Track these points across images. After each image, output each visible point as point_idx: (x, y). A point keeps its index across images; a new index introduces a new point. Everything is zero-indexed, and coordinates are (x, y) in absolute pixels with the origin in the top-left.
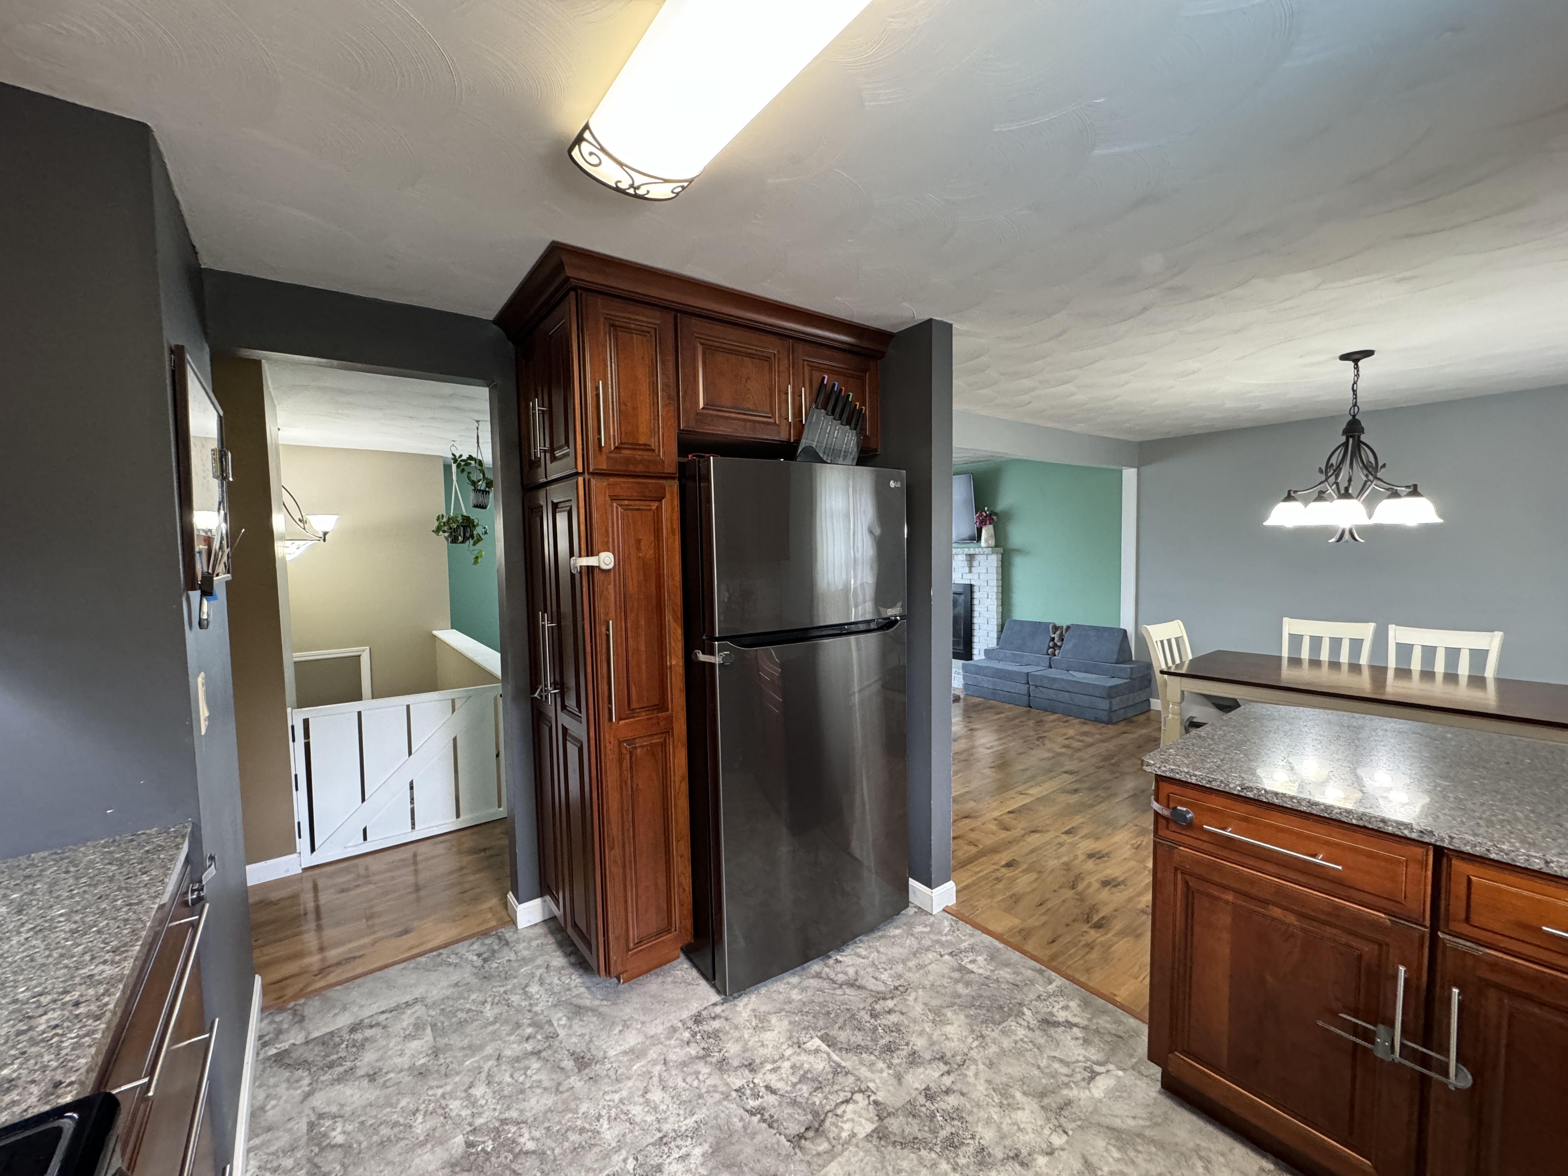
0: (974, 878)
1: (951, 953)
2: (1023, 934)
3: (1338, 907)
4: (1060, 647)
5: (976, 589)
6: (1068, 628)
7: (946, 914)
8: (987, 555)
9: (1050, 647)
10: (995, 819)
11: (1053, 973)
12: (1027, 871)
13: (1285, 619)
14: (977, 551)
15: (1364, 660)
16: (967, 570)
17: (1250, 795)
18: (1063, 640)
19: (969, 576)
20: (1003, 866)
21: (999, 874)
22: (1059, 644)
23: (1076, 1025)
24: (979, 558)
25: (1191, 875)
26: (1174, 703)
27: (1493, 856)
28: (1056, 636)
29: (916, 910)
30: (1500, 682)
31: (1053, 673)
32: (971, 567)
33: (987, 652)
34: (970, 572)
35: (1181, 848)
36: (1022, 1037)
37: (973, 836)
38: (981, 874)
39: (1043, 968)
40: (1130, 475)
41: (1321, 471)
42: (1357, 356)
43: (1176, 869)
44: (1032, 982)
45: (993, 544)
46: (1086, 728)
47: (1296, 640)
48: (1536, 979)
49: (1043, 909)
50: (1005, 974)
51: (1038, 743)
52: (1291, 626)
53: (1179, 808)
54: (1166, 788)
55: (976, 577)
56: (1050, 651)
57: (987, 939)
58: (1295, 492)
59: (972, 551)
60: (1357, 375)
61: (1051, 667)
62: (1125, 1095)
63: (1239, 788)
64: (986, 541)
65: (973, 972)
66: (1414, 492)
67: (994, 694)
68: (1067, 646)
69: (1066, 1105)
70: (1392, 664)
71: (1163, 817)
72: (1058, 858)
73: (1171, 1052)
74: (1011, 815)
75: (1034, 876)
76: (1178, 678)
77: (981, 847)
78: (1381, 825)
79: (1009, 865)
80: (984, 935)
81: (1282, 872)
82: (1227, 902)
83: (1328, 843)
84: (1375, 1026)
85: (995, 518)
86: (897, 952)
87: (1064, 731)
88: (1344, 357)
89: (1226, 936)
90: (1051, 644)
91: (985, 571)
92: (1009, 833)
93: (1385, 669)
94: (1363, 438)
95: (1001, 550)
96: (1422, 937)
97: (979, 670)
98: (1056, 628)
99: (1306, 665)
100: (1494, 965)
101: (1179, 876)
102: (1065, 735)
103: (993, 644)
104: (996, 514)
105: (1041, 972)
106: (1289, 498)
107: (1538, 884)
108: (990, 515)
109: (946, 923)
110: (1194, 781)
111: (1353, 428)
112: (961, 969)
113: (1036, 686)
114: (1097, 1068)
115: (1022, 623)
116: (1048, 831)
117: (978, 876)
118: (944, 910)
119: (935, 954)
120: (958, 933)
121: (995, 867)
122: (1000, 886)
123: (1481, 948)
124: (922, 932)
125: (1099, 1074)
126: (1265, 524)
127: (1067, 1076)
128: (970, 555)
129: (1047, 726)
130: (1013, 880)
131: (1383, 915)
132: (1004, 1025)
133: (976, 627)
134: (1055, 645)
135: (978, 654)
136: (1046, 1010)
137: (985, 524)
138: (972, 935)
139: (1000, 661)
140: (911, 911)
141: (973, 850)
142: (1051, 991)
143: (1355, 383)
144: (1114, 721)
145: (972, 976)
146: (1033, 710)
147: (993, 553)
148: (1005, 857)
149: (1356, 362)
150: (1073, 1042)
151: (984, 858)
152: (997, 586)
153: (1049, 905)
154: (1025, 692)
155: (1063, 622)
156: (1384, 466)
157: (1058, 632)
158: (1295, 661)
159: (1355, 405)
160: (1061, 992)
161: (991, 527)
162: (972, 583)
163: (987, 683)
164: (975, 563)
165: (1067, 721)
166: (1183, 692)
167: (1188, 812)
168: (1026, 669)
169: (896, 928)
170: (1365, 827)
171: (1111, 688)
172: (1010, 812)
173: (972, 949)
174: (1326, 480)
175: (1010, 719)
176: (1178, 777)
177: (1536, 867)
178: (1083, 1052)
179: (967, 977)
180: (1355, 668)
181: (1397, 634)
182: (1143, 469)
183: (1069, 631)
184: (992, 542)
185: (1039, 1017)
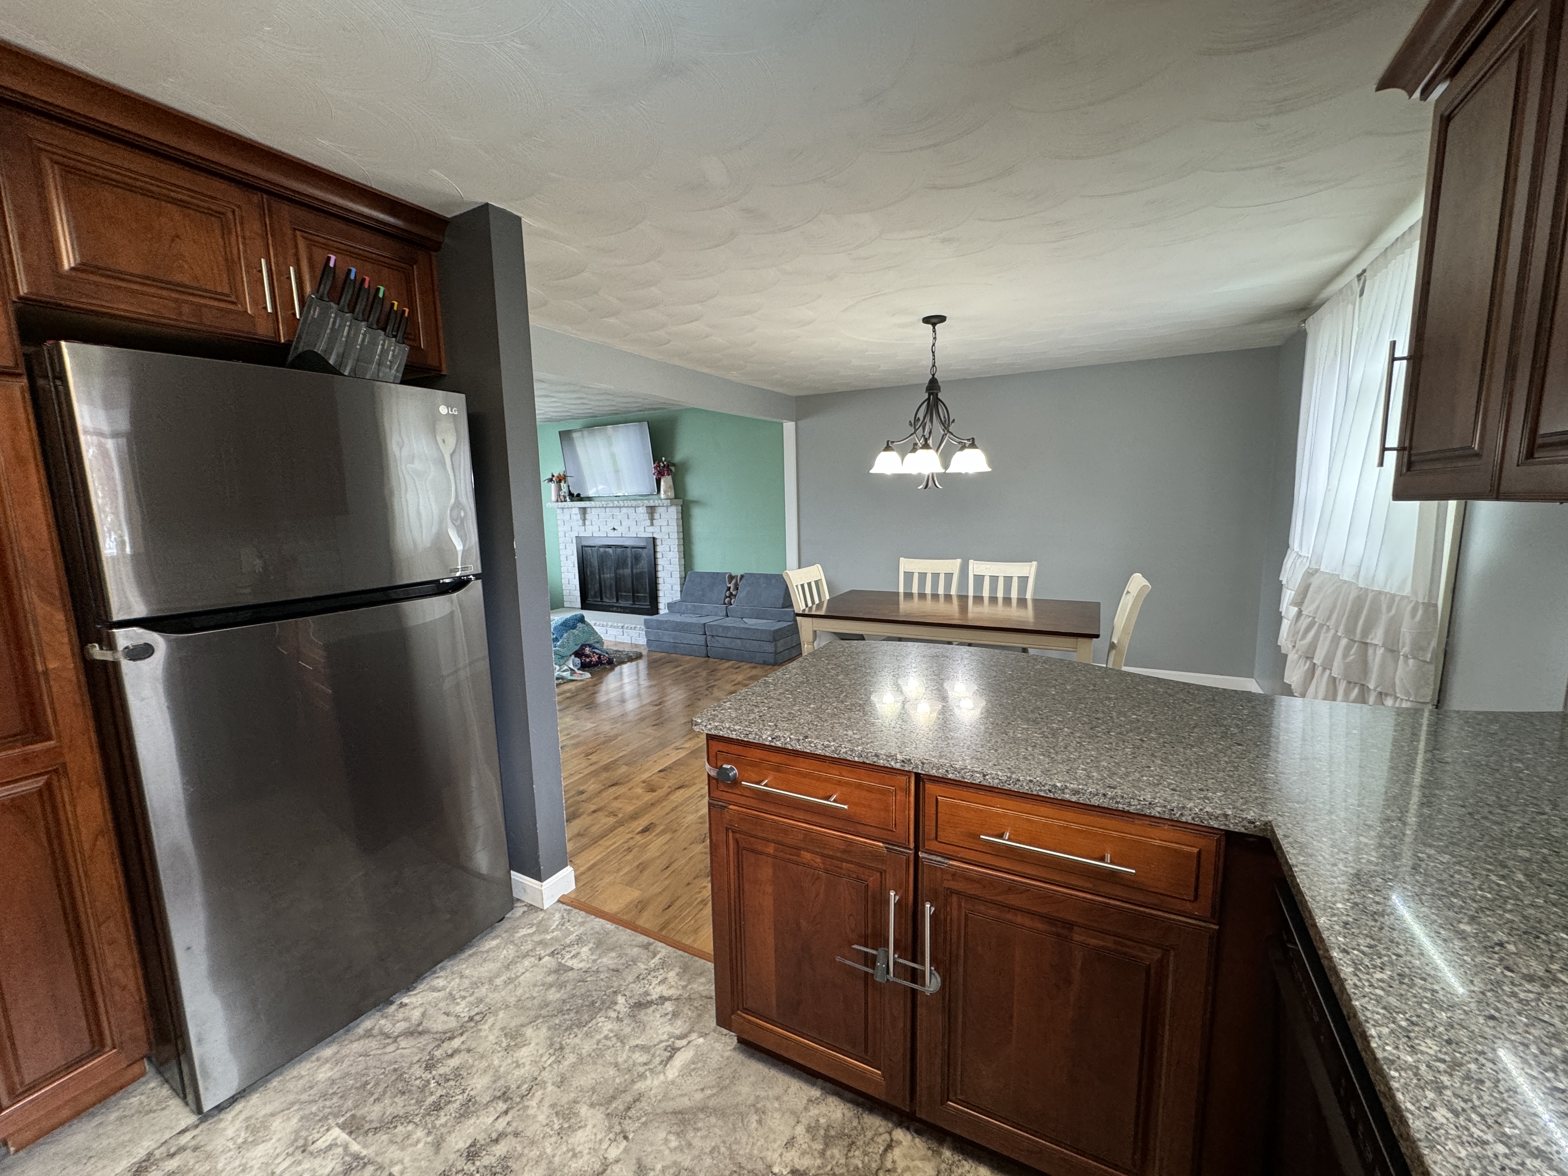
0: (604, 854)
1: (553, 952)
2: (639, 907)
3: (851, 843)
4: (735, 596)
5: (658, 542)
6: (742, 576)
7: (561, 905)
8: (667, 507)
9: (726, 597)
10: (644, 782)
11: (660, 944)
12: (663, 832)
13: (902, 559)
14: (657, 503)
15: (953, 592)
16: (648, 522)
17: (779, 744)
18: (737, 589)
19: (651, 529)
20: (639, 833)
21: (632, 843)
22: (734, 593)
23: (669, 999)
24: (660, 510)
25: (740, 832)
26: (808, 643)
27: (950, 776)
28: (732, 586)
29: (525, 909)
30: (1035, 601)
31: (729, 622)
32: (652, 519)
33: (670, 606)
34: (652, 524)
35: (731, 807)
36: (606, 1032)
37: (616, 804)
38: (613, 847)
39: (652, 940)
40: (789, 427)
41: (911, 424)
42: (934, 320)
43: (727, 829)
44: (634, 961)
45: (673, 496)
46: (754, 672)
47: (909, 576)
48: (981, 881)
49: (668, 872)
50: (609, 960)
51: (707, 692)
52: (906, 565)
53: (725, 766)
54: (716, 746)
55: (657, 529)
56: (727, 599)
57: (598, 923)
58: (893, 442)
59: (652, 503)
60: (935, 338)
61: (727, 616)
62: (700, 1065)
63: (770, 739)
64: (665, 492)
65: (572, 969)
66: (973, 445)
67: (674, 648)
68: (742, 594)
69: (634, 1102)
70: (971, 593)
71: (713, 778)
72: (697, 811)
73: (733, 1012)
74: (662, 774)
75: (668, 836)
76: (810, 619)
77: (620, 815)
78: (875, 759)
79: (646, 830)
80: (597, 919)
81: (808, 817)
82: (768, 855)
83: (839, 783)
84: (877, 950)
85: (673, 468)
86: (490, 967)
87: (734, 677)
88: (927, 320)
89: (769, 889)
90: (728, 594)
91: (666, 523)
92: (654, 794)
93: (967, 597)
94: (940, 396)
95: (680, 501)
96: (908, 860)
97: (660, 625)
98: (731, 578)
99: (929, 597)
100: (955, 875)
101: (731, 834)
102: (734, 681)
103: (677, 597)
104: (674, 465)
105: (646, 947)
106: (888, 448)
107: (982, 796)
108: (668, 466)
109: (557, 916)
110: (734, 737)
111: (933, 386)
112: (561, 969)
113: (713, 636)
114: (679, 1043)
115: (702, 575)
116: (694, 784)
117: (609, 850)
118: (559, 901)
119: (533, 959)
120: (567, 924)
121: (630, 836)
122: (629, 857)
123: (946, 861)
124: (525, 935)
125: (679, 1049)
126: (872, 471)
127: (645, 1064)
128: (651, 507)
129: (719, 674)
130: (645, 846)
131: (881, 844)
132: (590, 1025)
133: (660, 581)
134: (731, 594)
135: (663, 609)
136: (642, 990)
137: (663, 475)
138: (582, 924)
139: (682, 613)
140: (519, 911)
141: (612, 820)
142: (653, 966)
143: (934, 345)
144: (780, 661)
145: (570, 974)
146: (711, 660)
147: (671, 505)
148: (643, 822)
149: (934, 325)
150: (662, 1020)
151: (621, 829)
152: (678, 539)
153: (674, 867)
154: (703, 643)
155: (737, 572)
156: (953, 421)
157: (733, 582)
158: (909, 595)
159: (934, 366)
160: (663, 964)
161: (669, 478)
162: (655, 536)
163: (667, 637)
164: (656, 516)
165: (739, 667)
166: (815, 632)
167: (732, 769)
168: (703, 620)
169: (493, 939)
170: (864, 763)
171: (776, 631)
172: (660, 771)
173: (579, 941)
174: (915, 433)
175: (685, 672)
176: (721, 733)
177: (977, 782)
178: (668, 1028)
179: (563, 978)
180: (948, 597)
181: (976, 568)
182: (800, 423)
183: (744, 579)
184: (671, 494)
185: (632, 1002)
